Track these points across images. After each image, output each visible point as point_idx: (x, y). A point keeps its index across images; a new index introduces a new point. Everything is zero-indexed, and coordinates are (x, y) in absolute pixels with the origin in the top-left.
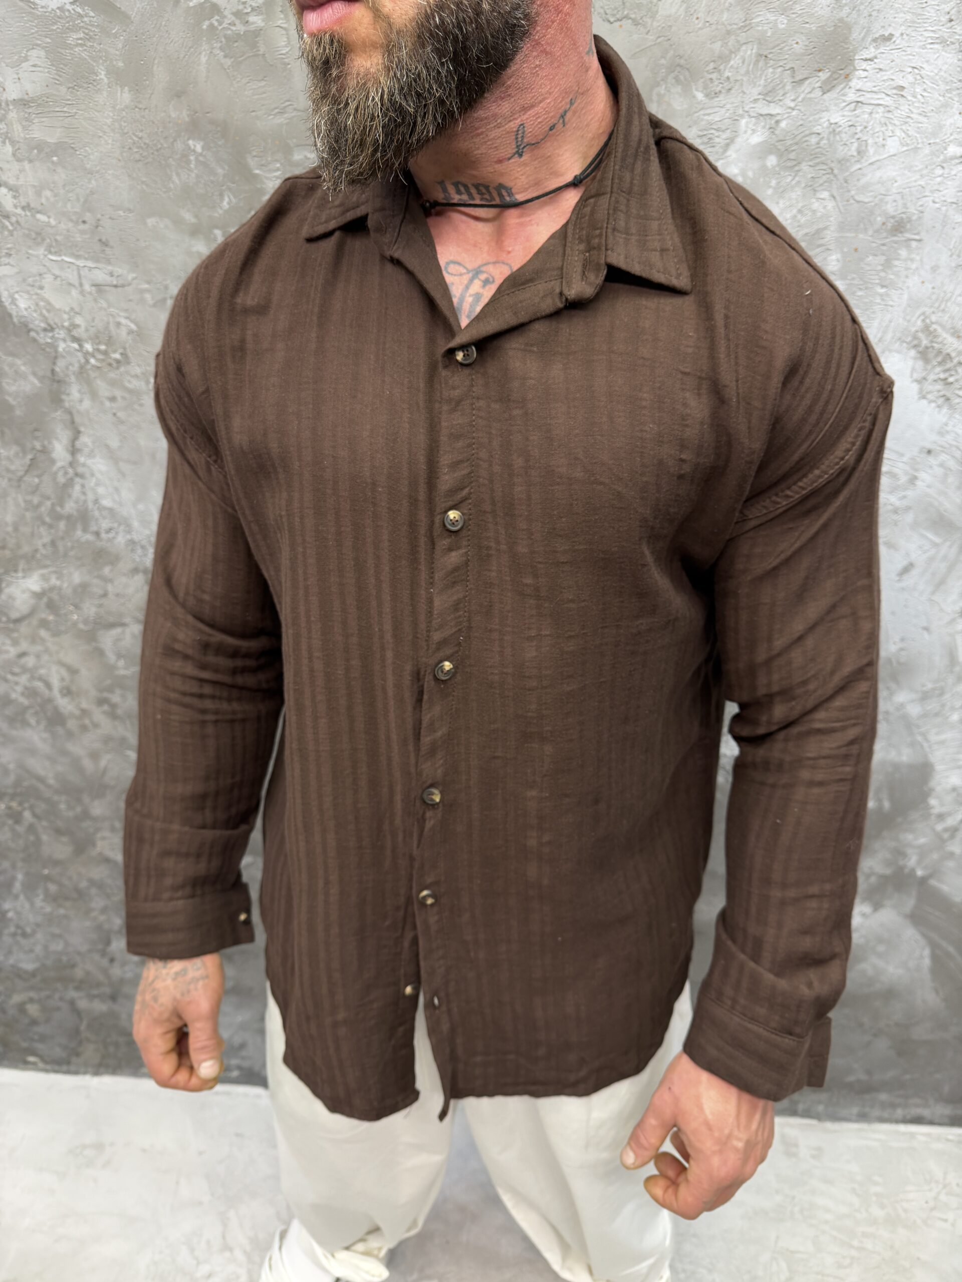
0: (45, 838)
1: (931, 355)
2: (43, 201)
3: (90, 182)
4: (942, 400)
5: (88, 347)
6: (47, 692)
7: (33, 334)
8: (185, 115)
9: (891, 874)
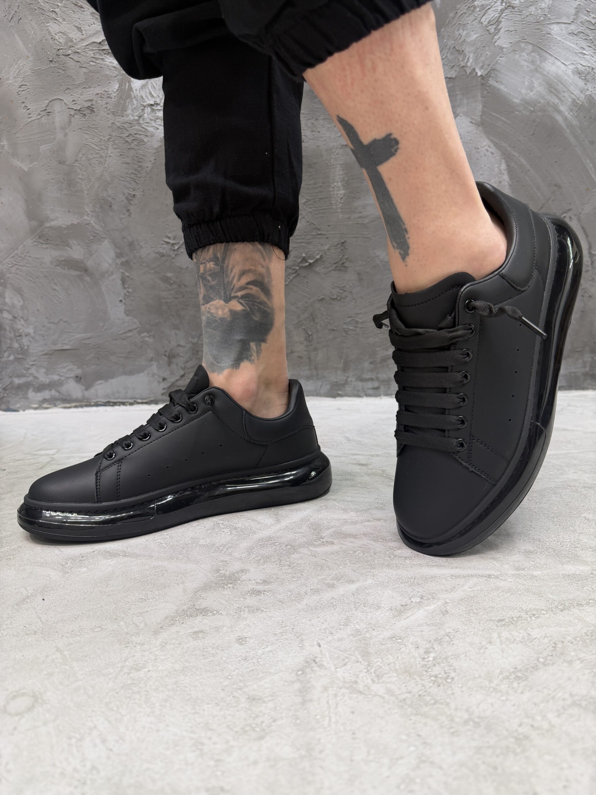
9: (456, 77)
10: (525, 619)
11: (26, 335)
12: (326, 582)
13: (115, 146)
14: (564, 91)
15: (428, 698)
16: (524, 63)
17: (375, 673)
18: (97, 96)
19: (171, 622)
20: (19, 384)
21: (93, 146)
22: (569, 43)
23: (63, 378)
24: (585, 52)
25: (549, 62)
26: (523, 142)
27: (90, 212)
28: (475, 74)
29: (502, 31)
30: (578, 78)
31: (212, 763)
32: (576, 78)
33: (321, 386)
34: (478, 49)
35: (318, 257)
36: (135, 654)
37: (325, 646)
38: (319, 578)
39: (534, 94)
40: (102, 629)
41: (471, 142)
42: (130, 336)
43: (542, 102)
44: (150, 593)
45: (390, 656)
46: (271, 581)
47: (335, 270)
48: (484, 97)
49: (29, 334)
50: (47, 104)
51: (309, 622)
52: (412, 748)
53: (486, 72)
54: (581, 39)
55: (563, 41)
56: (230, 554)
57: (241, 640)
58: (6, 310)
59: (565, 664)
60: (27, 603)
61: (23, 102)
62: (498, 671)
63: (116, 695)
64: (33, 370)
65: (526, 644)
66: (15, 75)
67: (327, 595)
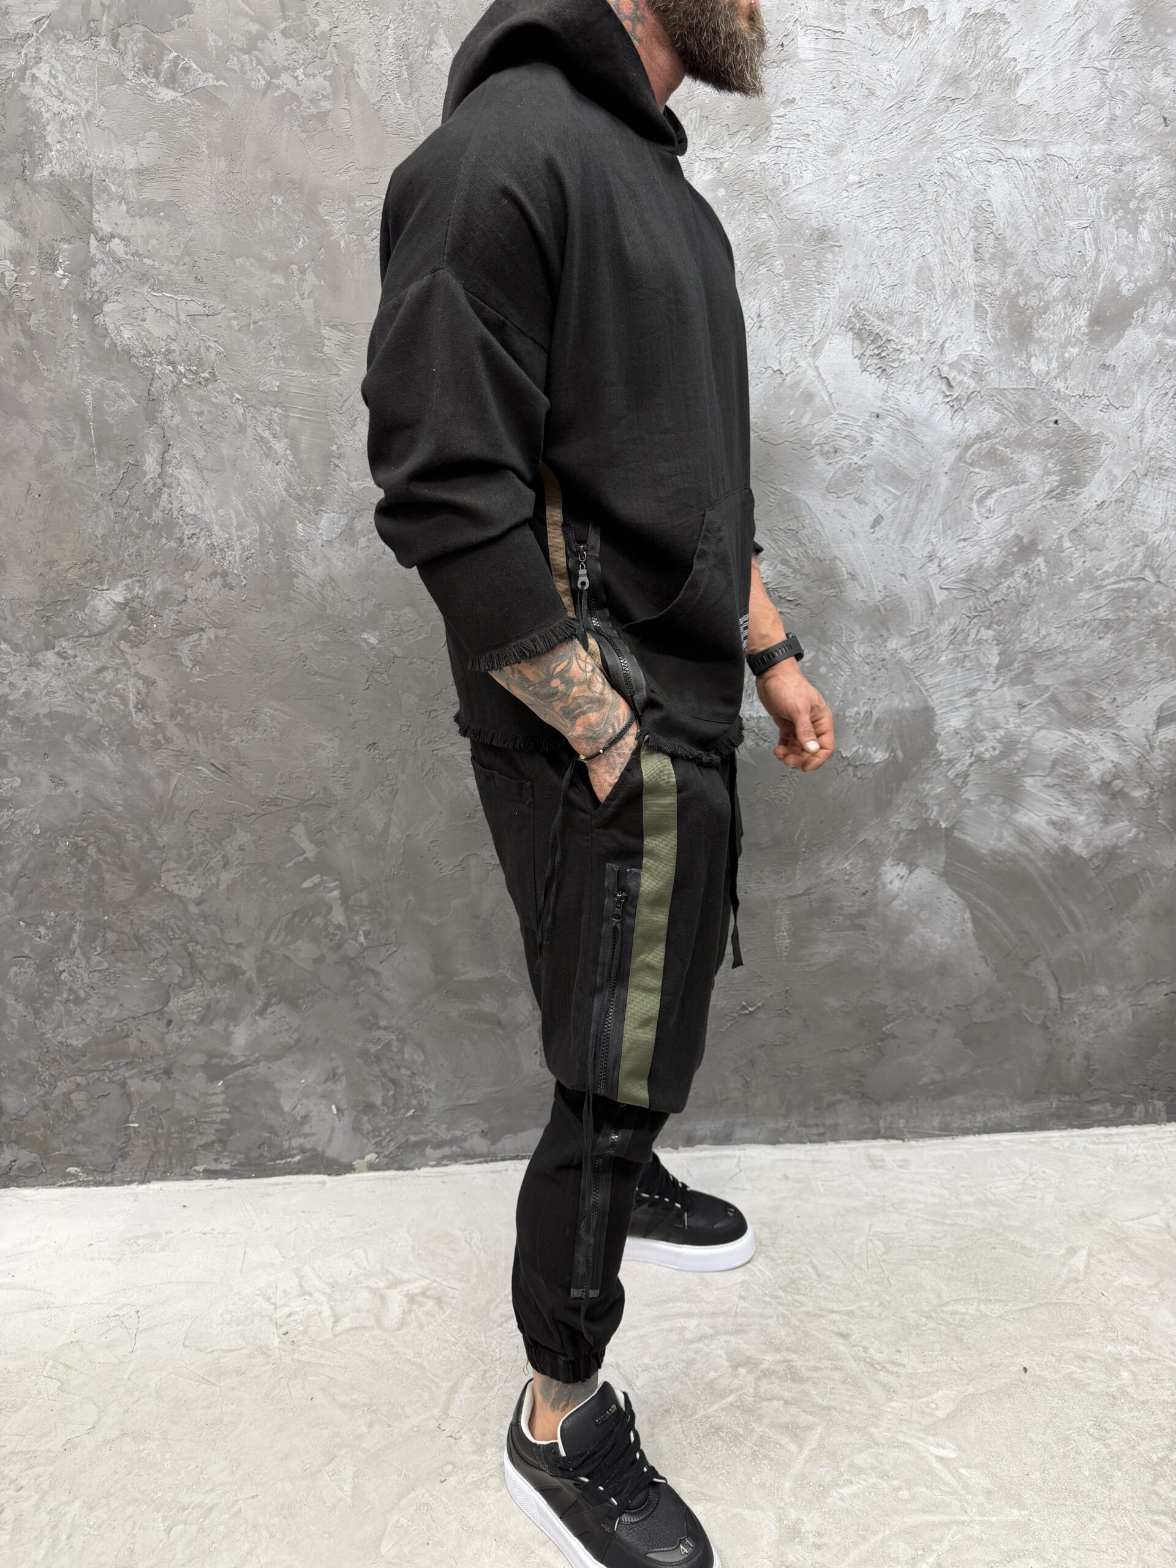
0: (108, 876)
1: (865, 336)
2: (150, 248)
3: (190, 231)
4: (880, 371)
5: (182, 369)
6: (122, 707)
7: (133, 360)
8: (269, 175)
9: (918, 829)
14: (1036, 840)
20: (415, 1142)
22: (1043, 796)
23: (466, 1134)
24: (1060, 804)
25: (1021, 813)
26: (990, 891)
27: (506, 966)
29: (970, 784)
30: (1052, 828)
32: (1050, 830)
34: (943, 802)
35: (760, 1004)
39: (1003, 845)
41: (932, 892)
43: (1012, 851)
48: (948, 848)
49: (430, 1089)
50: (461, 860)
53: (951, 824)
55: (1037, 793)
58: (403, 1067)
61: (435, 858)
64: (432, 1127)
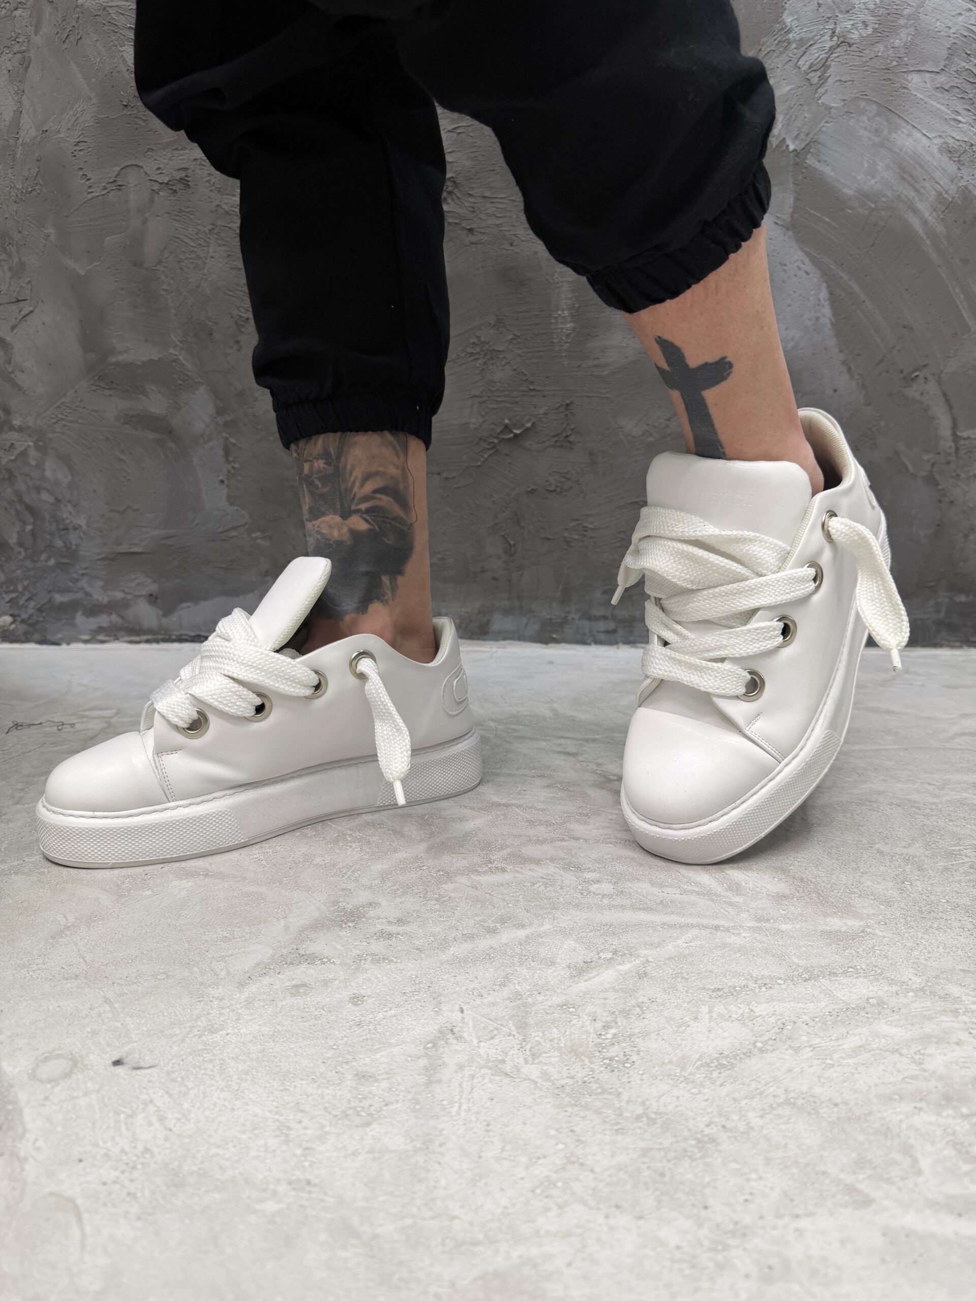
10: (752, 990)
11: (75, 529)
12: (486, 925)
13: (221, 242)
14: (924, 180)
15: (594, 1086)
16: (862, 132)
17: (530, 1050)
18: (194, 163)
19: (264, 970)
20: (62, 603)
21: (187, 240)
22: (935, 104)
23: (129, 597)
24: (960, 118)
25: (903, 132)
26: (857, 256)
27: (178, 343)
28: (785, 148)
29: (830, 80)
30: (947, 159)
31: (299, 1152)
32: (945, 158)
33: (526, 625)
34: (792, 108)
35: (529, 425)
36: (210, 1011)
37: (470, 1012)
38: (477, 919)
39: (876, 183)
40: (168, 977)
41: (775, 254)
42: (234, 537)
43: (889, 194)
44: (238, 930)
45: (555, 1030)
46: (408, 920)
47: (554, 446)
48: (798, 185)
49: (80, 526)
50: (117, 173)
51: (452, 979)
52: (561, 1146)
53: (803, 145)
54: (954, 98)
55: (926, 99)
56: (356, 880)
57: (356, 1000)
58: (44, 489)
59: (790, 1051)
60: (66, 935)
61: (81, 169)
62: (697, 1056)
63: (181, 1063)
64: (84, 583)
65: (744, 1023)
66: (69, 126)
67: (484, 943)
